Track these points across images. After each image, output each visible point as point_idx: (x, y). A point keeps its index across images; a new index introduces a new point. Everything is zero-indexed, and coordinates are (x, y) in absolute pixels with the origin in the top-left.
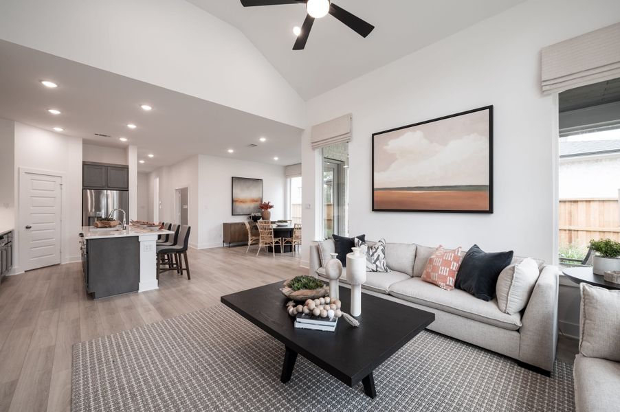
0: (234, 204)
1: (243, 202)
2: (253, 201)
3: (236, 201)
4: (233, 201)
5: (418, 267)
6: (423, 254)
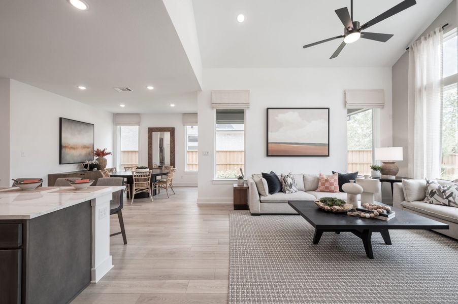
0: (63, 150)
1: (73, 148)
2: (85, 147)
3: (65, 147)
4: (61, 147)
5: (309, 186)
6: (310, 179)
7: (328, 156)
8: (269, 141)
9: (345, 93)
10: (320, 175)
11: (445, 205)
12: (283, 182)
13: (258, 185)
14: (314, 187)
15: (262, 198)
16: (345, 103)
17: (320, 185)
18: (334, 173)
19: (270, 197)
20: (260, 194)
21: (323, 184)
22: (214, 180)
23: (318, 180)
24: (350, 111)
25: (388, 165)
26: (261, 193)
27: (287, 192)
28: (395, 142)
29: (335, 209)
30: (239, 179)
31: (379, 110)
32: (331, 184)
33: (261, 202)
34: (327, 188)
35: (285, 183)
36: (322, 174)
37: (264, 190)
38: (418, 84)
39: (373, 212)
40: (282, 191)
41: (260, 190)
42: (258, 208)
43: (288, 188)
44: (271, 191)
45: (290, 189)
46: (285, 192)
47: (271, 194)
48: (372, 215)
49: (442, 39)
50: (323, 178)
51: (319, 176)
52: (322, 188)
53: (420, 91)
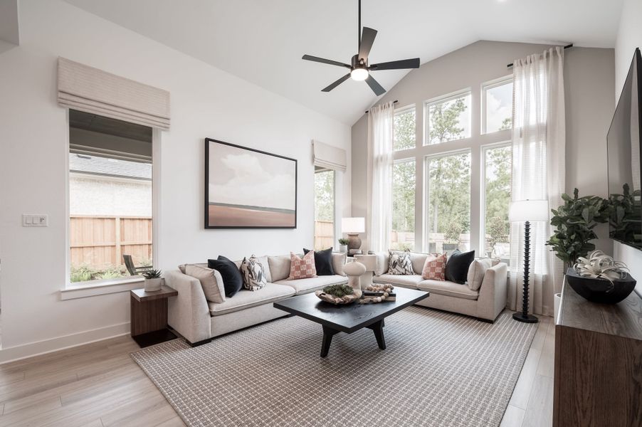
5: (278, 273)
6: (278, 262)
7: (295, 227)
8: (210, 201)
9: (313, 145)
10: (292, 256)
11: (403, 274)
12: (247, 272)
13: (207, 285)
14: (284, 274)
15: (215, 308)
16: (313, 157)
17: (293, 269)
18: (306, 252)
19: (229, 303)
20: (209, 302)
21: (298, 268)
22: (67, 289)
23: (290, 263)
24: (317, 168)
25: (354, 238)
26: (211, 299)
27: (255, 288)
28: (354, 212)
29: (348, 299)
30: (147, 278)
31: (340, 175)
32: (309, 267)
33: (212, 316)
34: (303, 273)
35: (250, 273)
36: (294, 253)
37: (218, 291)
38: (376, 154)
39: (383, 294)
40: (246, 287)
41: (210, 294)
42: (207, 330)
43: (255, 282)
44: (230, 292)
45: (258, 283)
46: (250, 289)
47: (230, 297)
48: (383, 297)
49: (393, 113)
50: (297, 259)
51: (290, 258)
52: (298, 273)
53: (377, 161)
